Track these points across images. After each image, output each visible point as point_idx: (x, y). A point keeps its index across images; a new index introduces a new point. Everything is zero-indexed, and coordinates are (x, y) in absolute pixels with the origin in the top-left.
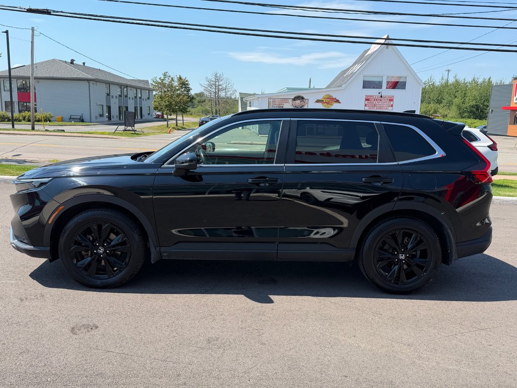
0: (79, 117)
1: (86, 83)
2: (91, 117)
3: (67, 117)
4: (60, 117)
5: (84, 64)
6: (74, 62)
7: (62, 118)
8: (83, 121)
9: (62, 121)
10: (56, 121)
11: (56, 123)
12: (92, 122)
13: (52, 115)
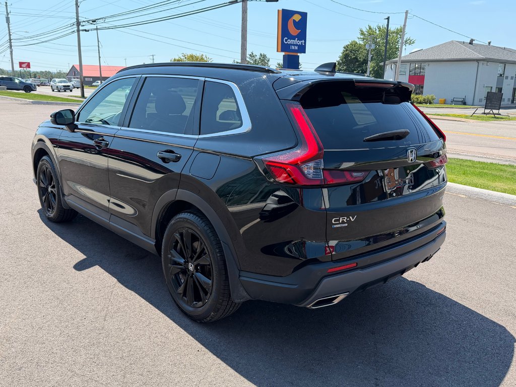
0: (461, 100)
1: (476, 63)
2: (474, 100)
3: (450, 99)
4: (443, 99)
5: (489, 43)
6: (474, 42)
7: (445, 100)
8: (465, 104)
9: (445, 104)
10: (438, 103)
11: (438, 105)
12: (474, 106)
13: (434, 97)
